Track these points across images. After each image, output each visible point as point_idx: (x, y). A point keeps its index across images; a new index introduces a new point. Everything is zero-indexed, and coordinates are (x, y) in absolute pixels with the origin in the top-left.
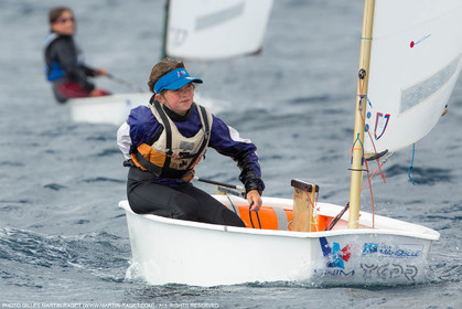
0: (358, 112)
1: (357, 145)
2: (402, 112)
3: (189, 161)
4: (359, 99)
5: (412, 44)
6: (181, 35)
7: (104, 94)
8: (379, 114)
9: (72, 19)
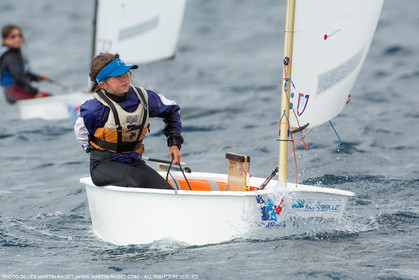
0: (284, 93)
1: (284, 120)
2: (318, 93)
3: (137, 132)
4: (284, 81)
5: (326, 37)
6: (107, 45)
7: (46, 95)
8: (301, 95)
9: (21, 36)
